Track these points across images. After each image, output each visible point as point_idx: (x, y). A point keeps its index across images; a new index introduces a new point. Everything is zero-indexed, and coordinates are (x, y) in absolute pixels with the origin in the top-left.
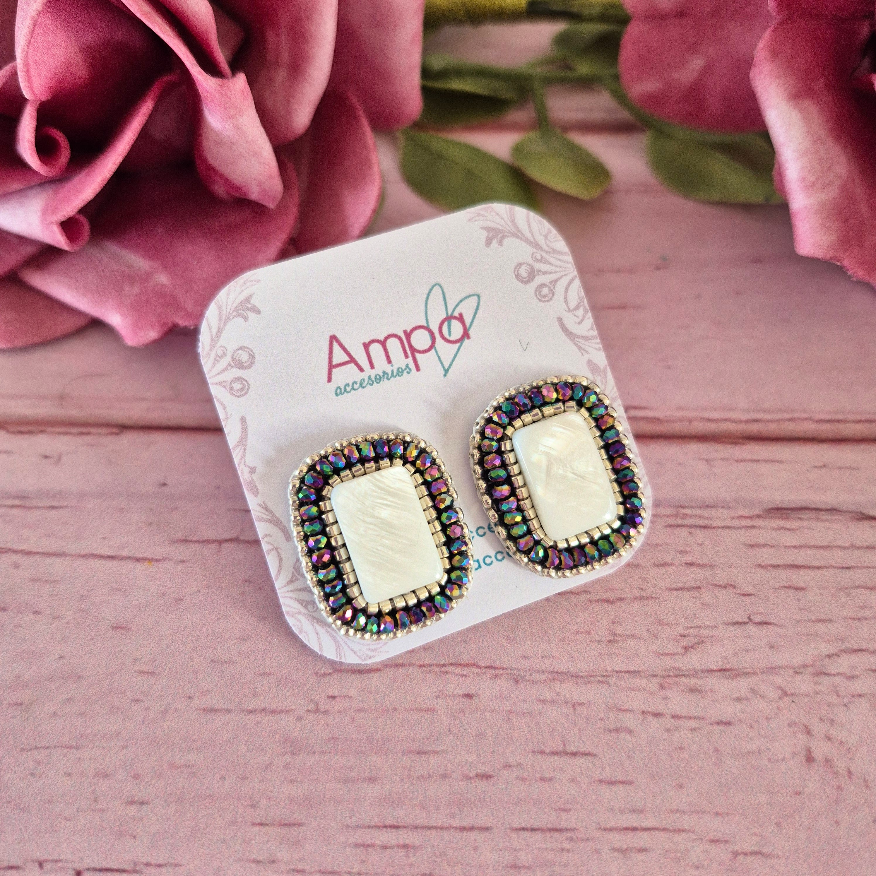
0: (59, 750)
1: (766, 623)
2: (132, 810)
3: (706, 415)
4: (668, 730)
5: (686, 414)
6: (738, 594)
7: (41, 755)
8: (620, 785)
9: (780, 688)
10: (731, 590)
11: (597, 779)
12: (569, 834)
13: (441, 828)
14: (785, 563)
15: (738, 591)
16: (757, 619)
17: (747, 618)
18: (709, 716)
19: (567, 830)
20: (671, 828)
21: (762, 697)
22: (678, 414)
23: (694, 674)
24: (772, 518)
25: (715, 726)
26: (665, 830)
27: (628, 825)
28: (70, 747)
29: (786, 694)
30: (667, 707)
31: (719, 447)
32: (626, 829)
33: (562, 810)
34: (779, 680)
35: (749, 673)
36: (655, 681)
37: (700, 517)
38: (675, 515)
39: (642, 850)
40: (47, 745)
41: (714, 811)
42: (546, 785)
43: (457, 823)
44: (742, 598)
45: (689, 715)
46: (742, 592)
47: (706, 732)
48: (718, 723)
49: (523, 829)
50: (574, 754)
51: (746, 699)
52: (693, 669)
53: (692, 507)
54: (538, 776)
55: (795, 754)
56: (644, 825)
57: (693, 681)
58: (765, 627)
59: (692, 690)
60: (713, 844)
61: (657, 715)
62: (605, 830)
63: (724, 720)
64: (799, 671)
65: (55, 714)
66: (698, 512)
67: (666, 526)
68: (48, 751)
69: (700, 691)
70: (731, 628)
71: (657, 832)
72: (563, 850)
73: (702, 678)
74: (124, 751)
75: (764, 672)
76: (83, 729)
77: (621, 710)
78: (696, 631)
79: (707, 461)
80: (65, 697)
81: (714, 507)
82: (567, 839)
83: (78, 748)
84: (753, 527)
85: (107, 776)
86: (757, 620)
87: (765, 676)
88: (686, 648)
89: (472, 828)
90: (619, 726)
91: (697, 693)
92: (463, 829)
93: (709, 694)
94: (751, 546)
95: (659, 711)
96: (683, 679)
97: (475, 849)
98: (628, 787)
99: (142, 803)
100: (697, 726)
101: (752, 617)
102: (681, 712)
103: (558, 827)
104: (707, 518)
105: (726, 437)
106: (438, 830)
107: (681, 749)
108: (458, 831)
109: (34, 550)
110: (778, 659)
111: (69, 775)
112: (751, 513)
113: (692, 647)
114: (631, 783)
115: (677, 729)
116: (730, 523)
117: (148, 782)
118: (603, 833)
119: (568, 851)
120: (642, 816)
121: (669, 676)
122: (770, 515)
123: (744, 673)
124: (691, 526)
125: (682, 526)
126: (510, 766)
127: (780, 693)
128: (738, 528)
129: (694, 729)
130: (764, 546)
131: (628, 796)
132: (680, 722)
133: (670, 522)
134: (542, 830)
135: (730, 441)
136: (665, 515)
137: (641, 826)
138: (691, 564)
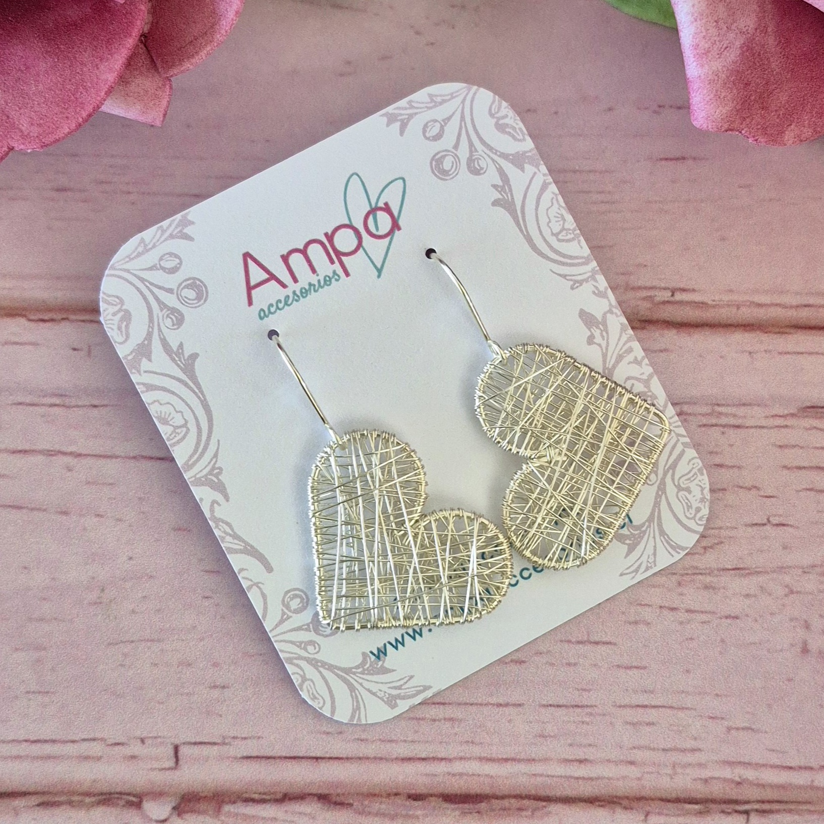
0: (143, 644)
1: (784, 525)
2: (216, 693)
3: (757, 299)
4: (681, 623)
5: (735, 297)
6: (761, 496)
7: (127, 649)
8: (635, 670)
9: (787, 586)
10: (754, 492)
11: (615, 664)
12: (589, 710)
13: (481, 705)
14: (811, 464)
15: (762, 493)
16: (775, 520)
17: (766, 520)
18: (719, 611)
19: (587, 706)
20: (676, 706)
21: (770, 595)
22: (726, 298)
23: (710, 572)
24: (807, 416)
25: (723, 620)
26: (671, 707)
27: (640, 703)
28: (153, 641)
29: (792, 592)
30: (682, 602)
31: (764, 337)
32: (638, 706)
33: (585, 690)
34: (787, 579)
35: (761, 572)
36: (674, 579)
37: (734, 416)
38: (710, 413)
39: (649, 724)
40: (132, 639)
41: (715, 693)
42: (572, 669)
43: (494, 700)
44: (765, 499)
45: (703, 610)
46: (765, 494)
47: (715, 625)
48: (727, 617)
49: (551, 705)
50: (597, 643)
51: (755, 596)
52: (710, 568)
53: (728, 405)
54: (564, 661)
55: (792, 645)
56: (653, 704)
57: (708, 579)
58: (782, 528)
59: (706, 587)
60: (711, 720)
61: (673, 609)
62: (620, 706)
63: (733, 615)
64: (806, 570)
65: (133, 612)
66: (733, 410)
67: (700, 426)
68: (133, 644)
69: (714, 588)
70: (750, 529)
71: (664, 709)
72: (583, 723)
73: (717, 576)
74: (202, 643)
75: (774, 571)
76: (162, 624)
77: (641, 605)
78: (717, 531)
79: (750, 353)
80: (140, 595)
81: (750, 405)
82: (587, 714)
83: (159, 641)
84: (786, 426)
85: (189, 665)
86: (775, 522)
87: (775, 575)
88: (705, 548)
89: (507, 705)
90: (638, 619)
91: (711, 590)
92: (499, 705)
93: (722, 590)
94: (780, 447)
95: (675, 606)
96: (700, 577)
97: (510, 721)
98: (642, 671)
99: (224, 687)
100: (707, 620)
101: (771, 519)
102: (694, 607)
103: (580, 704)
104: (740, 417)
105: (773, 326)
106: (479, 706)
107: (691, 639)
108: (495, 707)
109: (84, 452)
110: (790, 559)
111: (156, 665)
112: (786, 412)
113: (711, 547)
114: (645, 668)
115: (689, 622)
116: (764, 423)
117: (226, 669)
118: (618, 709)
119: (588, 724)
120: (652, 695)
121: (687, 574)
122: (805, 414)
123: (756, 572)
124: (724, 426)
125: (716, 425)
126: (541, 653)
127: (787, 590)
128: (771, 428)
129: (705, 622)
130: (794, 446)
131: (641, 679)
132: (693, 616)
133: (705, 421)
134: (566, 706)
135: (777, 330)
136: (700, 414)
137: (651, 704)
138: (720, 466)
